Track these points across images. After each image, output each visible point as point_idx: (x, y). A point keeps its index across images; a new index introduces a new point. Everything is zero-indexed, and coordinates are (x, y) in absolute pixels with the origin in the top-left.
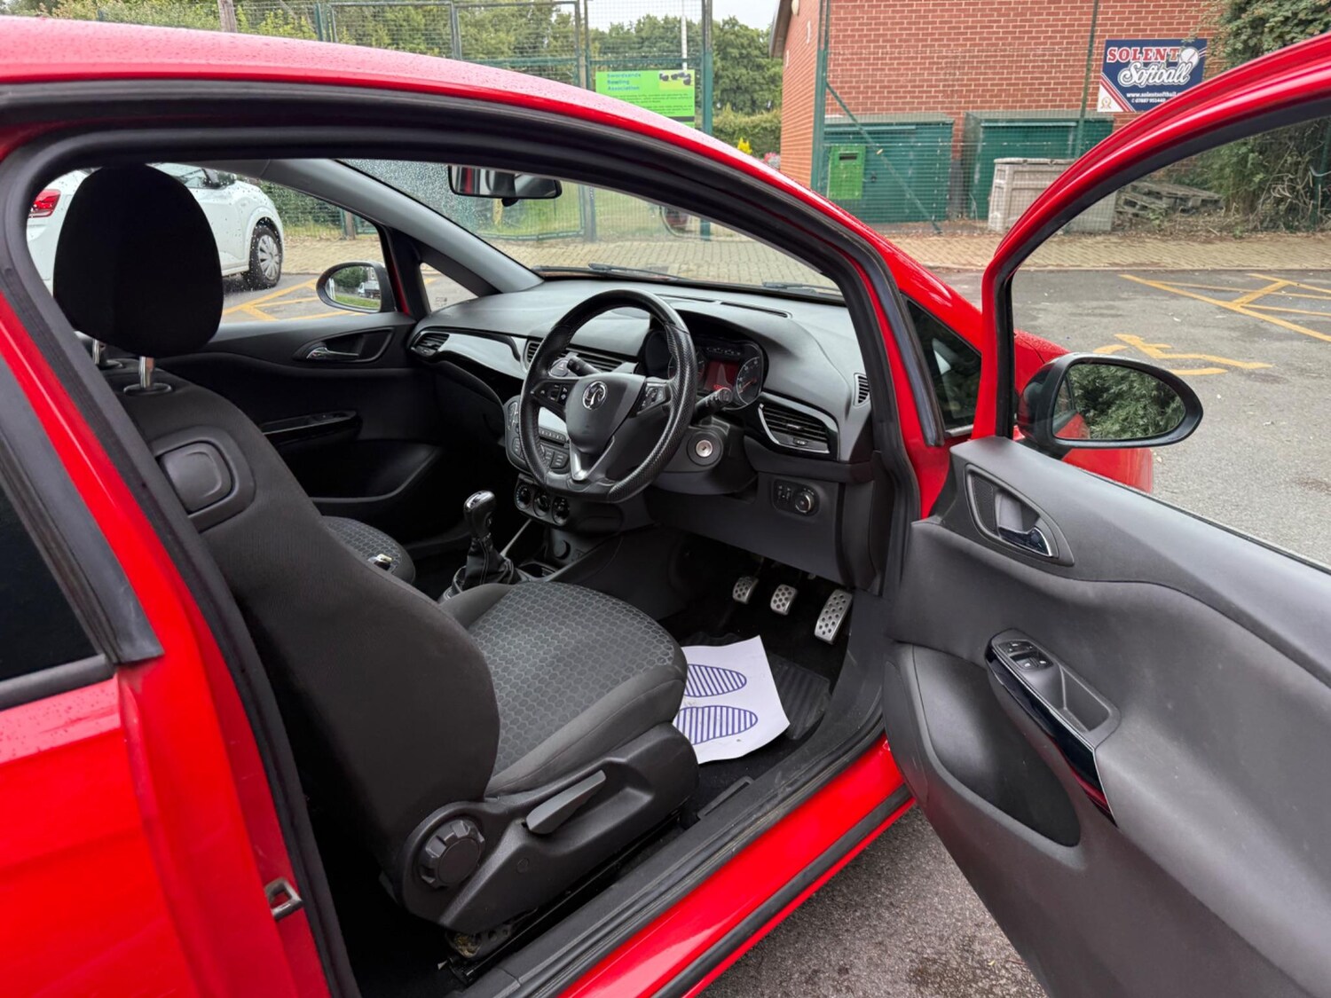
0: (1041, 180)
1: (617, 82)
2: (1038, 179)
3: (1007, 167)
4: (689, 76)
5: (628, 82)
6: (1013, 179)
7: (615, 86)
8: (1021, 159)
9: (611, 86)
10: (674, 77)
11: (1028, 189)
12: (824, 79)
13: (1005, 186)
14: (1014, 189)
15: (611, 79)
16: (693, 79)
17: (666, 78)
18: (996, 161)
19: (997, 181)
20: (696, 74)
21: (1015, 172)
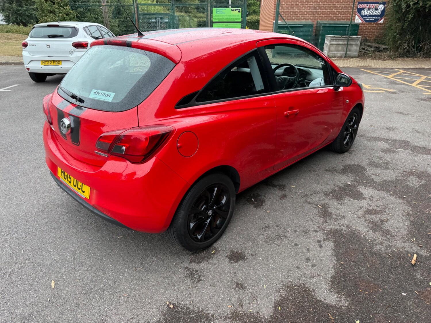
0: (339, 42)
1: (219, 11)
2: (338, 42)
3: (329, 38)
4: (240, 10)
5: (222, 11)
6: (331, 42)
7: (218, 12)
8: (333, 36)
9: (217, 12)
10: (235, 10)
11: (335, 44)
12: (278, 11)
13: (328, 43)
14: (331, 44)
15: (217, 10)
16: (241, 10)
17: (233, 10)
18: (326, 36)
19: (326, 42)
20: (242, 9)
21: (331, 39)
